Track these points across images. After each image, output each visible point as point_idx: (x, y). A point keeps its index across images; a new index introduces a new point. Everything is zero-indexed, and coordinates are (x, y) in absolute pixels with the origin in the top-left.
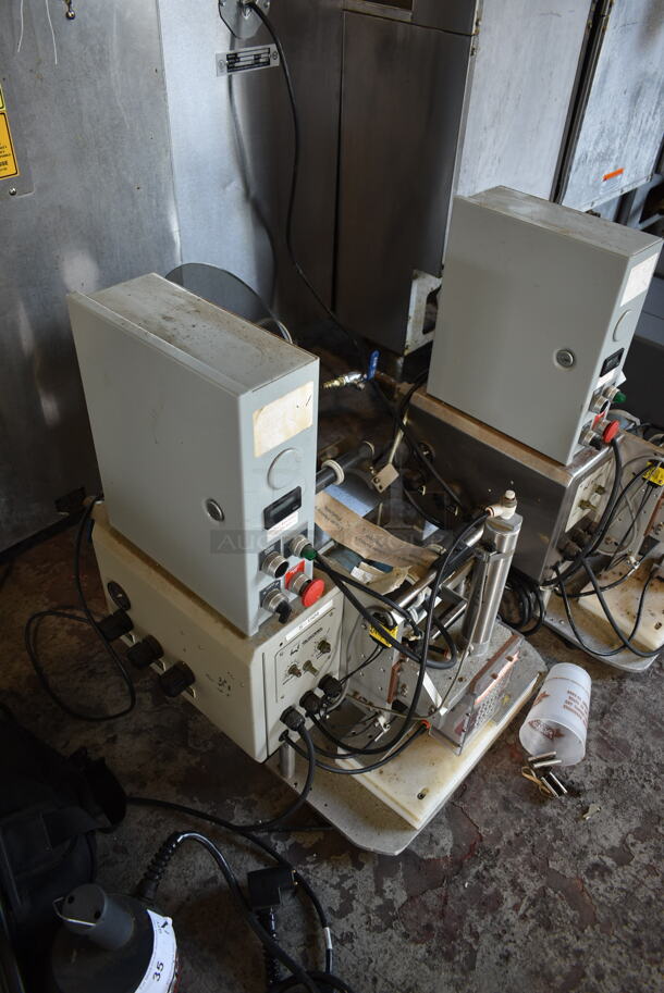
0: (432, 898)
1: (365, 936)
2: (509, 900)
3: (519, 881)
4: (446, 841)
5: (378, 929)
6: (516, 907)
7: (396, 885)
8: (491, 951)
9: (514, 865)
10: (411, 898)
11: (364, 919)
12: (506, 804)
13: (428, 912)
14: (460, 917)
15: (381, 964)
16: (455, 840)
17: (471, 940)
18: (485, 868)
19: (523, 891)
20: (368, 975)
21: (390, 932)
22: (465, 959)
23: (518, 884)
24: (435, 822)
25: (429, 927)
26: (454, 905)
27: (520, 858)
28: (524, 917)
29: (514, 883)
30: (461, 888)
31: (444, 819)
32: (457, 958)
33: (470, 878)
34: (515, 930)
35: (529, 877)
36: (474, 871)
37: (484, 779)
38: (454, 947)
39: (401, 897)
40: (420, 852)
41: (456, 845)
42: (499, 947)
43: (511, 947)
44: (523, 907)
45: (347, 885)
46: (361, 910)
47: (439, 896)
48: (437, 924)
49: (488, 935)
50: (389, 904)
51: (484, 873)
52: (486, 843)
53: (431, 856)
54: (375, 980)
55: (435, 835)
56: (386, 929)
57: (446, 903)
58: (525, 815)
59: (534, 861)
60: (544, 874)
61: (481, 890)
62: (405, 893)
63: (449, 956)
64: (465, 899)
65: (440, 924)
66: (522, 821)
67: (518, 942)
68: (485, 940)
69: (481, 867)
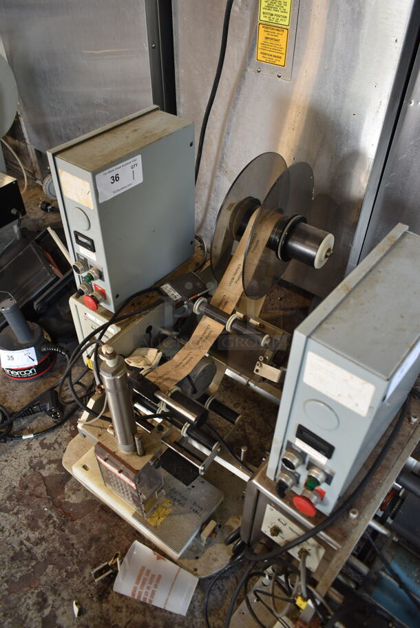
0: (42, 489)
1: (28, 456)
2: (33, 535)
3: (43, 543)
4: (74, 499)
5: (31, 462)
6: (28, 539)
7: (52, 470)
8: (8, 522)
9: (53, 540)
10: (44, 478)
11: (38, 455)
12: (95, 539)
13: (35, 487)
14: (28, 505)
15: (13, 464)
16: (75, 504)
17: (15, 511)
18: (54, 522)
19: (37, 544)
20: (10, 458)
21: (28, 467)
22: (6, 507)
23: (41, 543)
24: (87, 492)
25: (26, 487)
26: (36, 502)
27: (57, 545)
28: (22, 543)
29: (43, 539)
30: (45, 506)
31: (89, 498)
32: (8, 502)
33: (50, 512)
34: (16, 537)
35: (45, 550)
36: (53, 514)
37: (115, 525)
38: (14, 500)
39: (45, 473)
40: (69, 483)
41: (72, 505)
42: (8, 527)
43: (7, 533)
44: (27, 543)
45: (56, 446)
46: (42, 453)
47: (42, 494)
49: (16, 521)
50: (42, 466)
51: (52, 521)
52: (70, 524)
53: (66, 490)
54: (6, 461)
55: (79, 493)
56: (30, 465)
57: (37, 497)
58: (85, 552)
59: (55, 554)
60: (45, 560)
61: (42, 519)
62: (47, 475)
63: (10, 498)
64: (38, 508)
65: (27, 493)
66: (82, 550)
67: (9, 538)
68: (13, 518)
69: (55, 519)
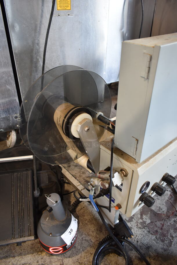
0: (159, 224)
1: (136, 229)
4: (165, 210)
5: (140, 228)
7: (147, 218)
10: (152, 222)
11: (136, 224)
13: (157, 227)
14: (167, 231)
15: (140, 237)
17: (171, 238)
20: (135, 239)
21: (144, 230)
22: (168, 243)
25: (157, 231)
26: (166, 227)
31: (164, 204)
32: (165, 242)
33: (172, 221)
36: (173, 219)
38: (164, 239)
39: (148, 221)
40: (156, 211)
41: (168, 211)
46: (135, 222)
47: (161, 224)
48: (160, 231)
50: (144, 222)
53: (159, 212)
55: (161, 207)
56: (142, 229)
57: (163, 226)
61: (175, 225)
62: (150, 220)
63: (163, 241)
64: (169, 226)
65: (161, 231)
68: (176, 239)
69: (176, 219)
